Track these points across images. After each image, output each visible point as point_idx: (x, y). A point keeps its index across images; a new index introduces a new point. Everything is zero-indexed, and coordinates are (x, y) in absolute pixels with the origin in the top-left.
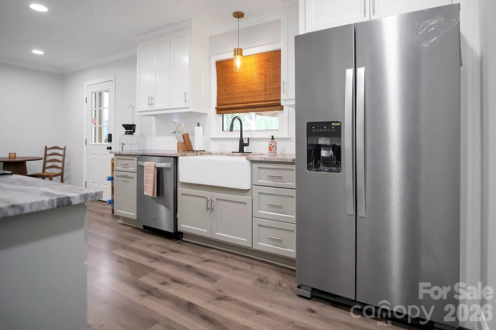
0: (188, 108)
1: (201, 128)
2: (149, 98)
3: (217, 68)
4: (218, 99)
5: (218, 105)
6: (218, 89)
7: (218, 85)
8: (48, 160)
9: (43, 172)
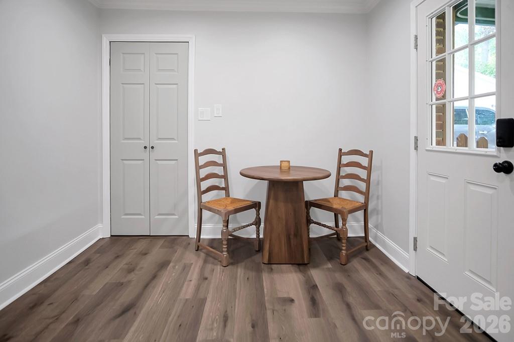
8: (342, 174)
9: (336, 195)
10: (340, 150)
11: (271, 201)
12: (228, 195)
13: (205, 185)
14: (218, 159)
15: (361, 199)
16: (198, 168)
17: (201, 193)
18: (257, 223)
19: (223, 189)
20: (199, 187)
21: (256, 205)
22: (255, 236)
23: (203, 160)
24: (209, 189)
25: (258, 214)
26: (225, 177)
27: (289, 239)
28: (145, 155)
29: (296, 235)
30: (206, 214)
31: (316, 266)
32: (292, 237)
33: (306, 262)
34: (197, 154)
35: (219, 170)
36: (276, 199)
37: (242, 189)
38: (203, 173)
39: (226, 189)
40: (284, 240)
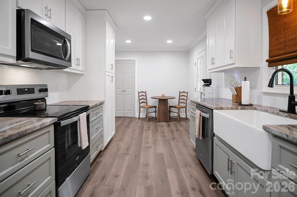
0: (234, 64)
1: (248, 82)
2: (212, 59)
3: (269, 18)
4: (270, 51)
5: (270, 57)
6: (269, 40)
7: (269, 35)
8: (180, 98)
9: (179, 105)
10: (180, 92)
11: (159, 105)
12: (147, 104)
13: (141, 101)
14: (144, 94)
15: (185, 105)
16: (139, 96)
17: (140, 103)
18: (156, 112)
19: (145, 103)
20: (139, 102)
21: (155, 107)
22: (155, 116)
23: (140, 94)
24: (142, 103)
25: (156, 109)
26: (146, 99)
27: (164, 115)
28: (123, 93)
29: (166, 114)
30: (142, 109)
31: (171, 122)
32: (165, 114)
33: (169, 121)
34: (139, 93)
35: (144, 97)
36: (161, 104)
37: (151, 102)
38: (141, 98)
39: (146, 103)
40: (163, 115)
